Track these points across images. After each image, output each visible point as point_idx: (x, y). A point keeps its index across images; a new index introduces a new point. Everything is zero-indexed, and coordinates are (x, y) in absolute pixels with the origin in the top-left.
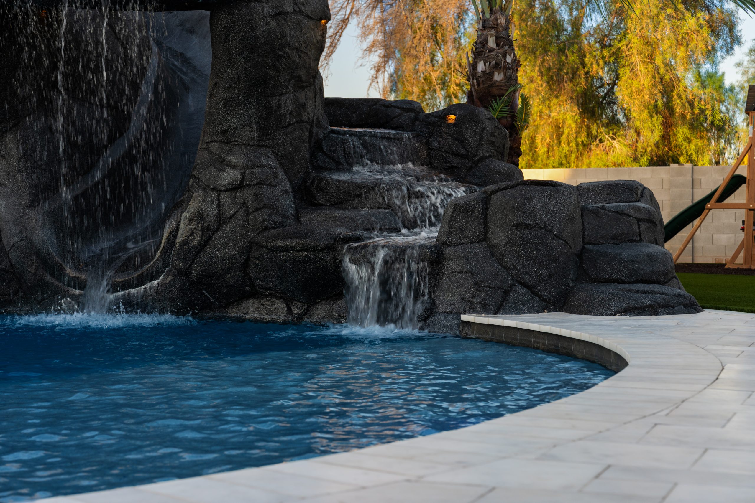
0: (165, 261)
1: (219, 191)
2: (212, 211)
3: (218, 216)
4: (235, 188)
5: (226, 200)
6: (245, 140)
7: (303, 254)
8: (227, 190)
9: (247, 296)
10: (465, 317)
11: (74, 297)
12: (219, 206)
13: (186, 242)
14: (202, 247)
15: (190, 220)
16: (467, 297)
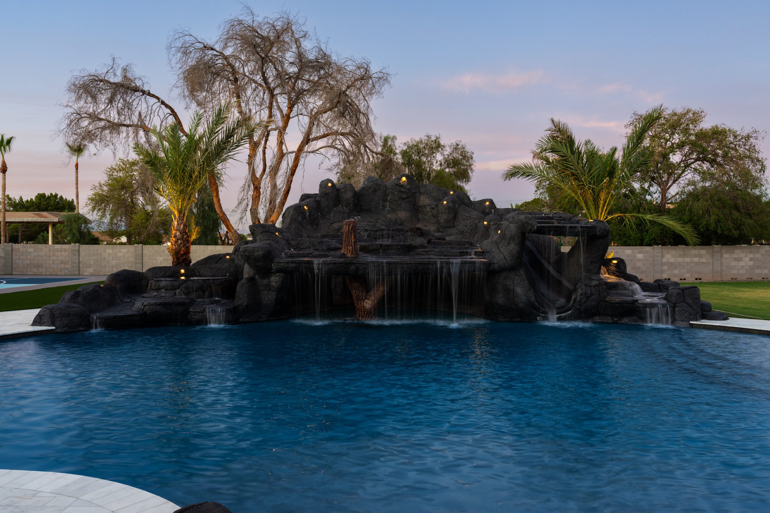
0: (573, 306)
1: (590, 286)
2: (589, 292)
3: (591, 293)
4: (596, 286)
5: (593, 289)
6: (593, 272)
7: (625, 305)
8: (594, 286)
9: (596, 315)
10: (691, 322)
11: (541, 316)
12: (591, 290)
13: (580, 300)
14: (585, 302)
15: (581, 295)
16: (688, 317)
